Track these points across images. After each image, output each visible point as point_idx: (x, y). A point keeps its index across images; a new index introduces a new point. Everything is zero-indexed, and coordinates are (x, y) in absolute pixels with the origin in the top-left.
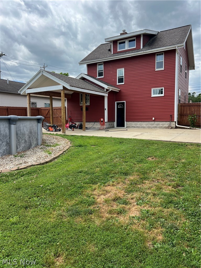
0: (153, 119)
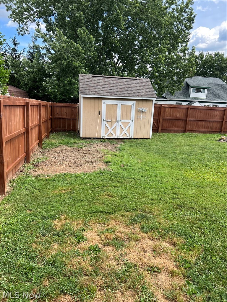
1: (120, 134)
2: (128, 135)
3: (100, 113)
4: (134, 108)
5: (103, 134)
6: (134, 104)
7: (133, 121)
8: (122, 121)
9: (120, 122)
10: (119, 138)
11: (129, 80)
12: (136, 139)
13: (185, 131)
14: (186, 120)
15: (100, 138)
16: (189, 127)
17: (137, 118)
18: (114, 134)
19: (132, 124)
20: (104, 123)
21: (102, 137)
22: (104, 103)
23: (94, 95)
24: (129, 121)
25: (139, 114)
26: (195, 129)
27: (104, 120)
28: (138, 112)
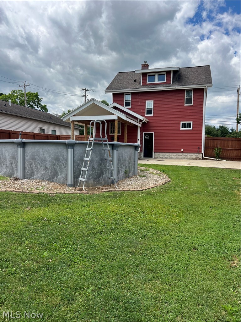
0: (182, 150)
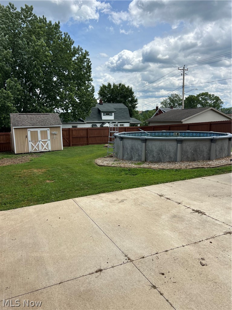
1: (42, 149)
2: (47, 149)
3: (27, 137)
4: (49, 132)
5: (30, 150)
6: (48, 130)
7: (49, 140)
8: (42, 140)
9: (41, 142)
10: (42, 152)
11: (44, 115)
12: (53, 151)
13: (88, 144)
14: (88, 137)
15: (29, 153)
16: (90, 142)
17: (52, 138)
18: (38, 149)
19: (49, 142)
20: (30, 143)
21: (30, 152)
22: (29, 131)
23: (22, 126)
24: (47, 140)
25: (53, 135)
26: (94, 143)
27: (30, 141)
28: (52, 134)
